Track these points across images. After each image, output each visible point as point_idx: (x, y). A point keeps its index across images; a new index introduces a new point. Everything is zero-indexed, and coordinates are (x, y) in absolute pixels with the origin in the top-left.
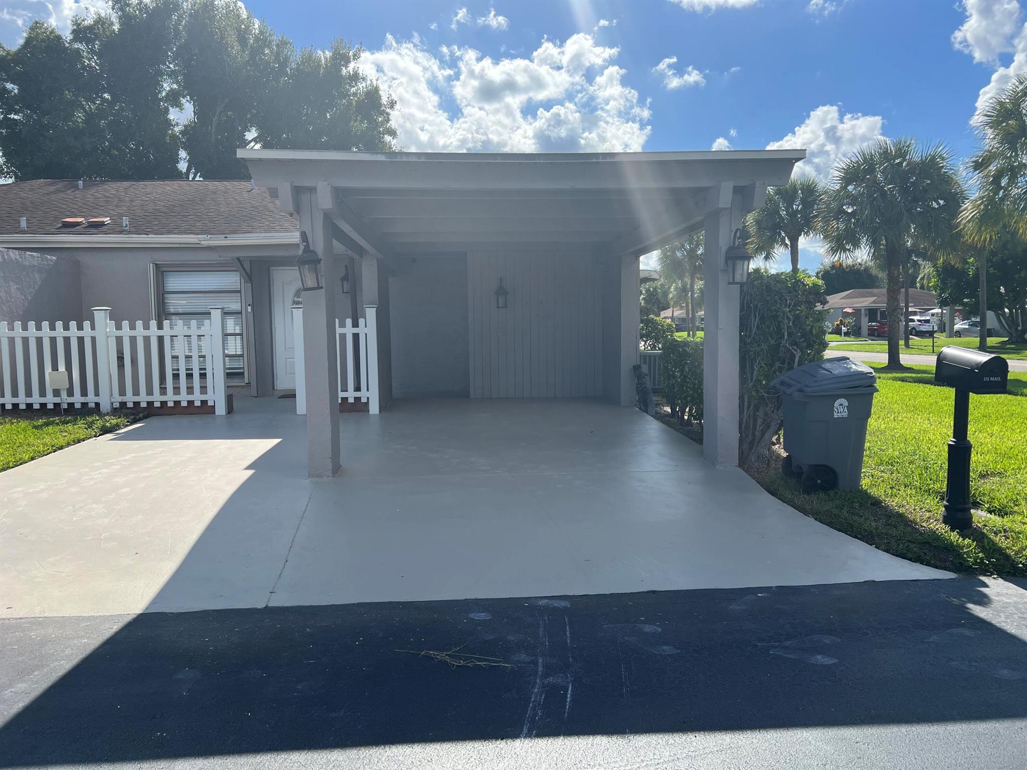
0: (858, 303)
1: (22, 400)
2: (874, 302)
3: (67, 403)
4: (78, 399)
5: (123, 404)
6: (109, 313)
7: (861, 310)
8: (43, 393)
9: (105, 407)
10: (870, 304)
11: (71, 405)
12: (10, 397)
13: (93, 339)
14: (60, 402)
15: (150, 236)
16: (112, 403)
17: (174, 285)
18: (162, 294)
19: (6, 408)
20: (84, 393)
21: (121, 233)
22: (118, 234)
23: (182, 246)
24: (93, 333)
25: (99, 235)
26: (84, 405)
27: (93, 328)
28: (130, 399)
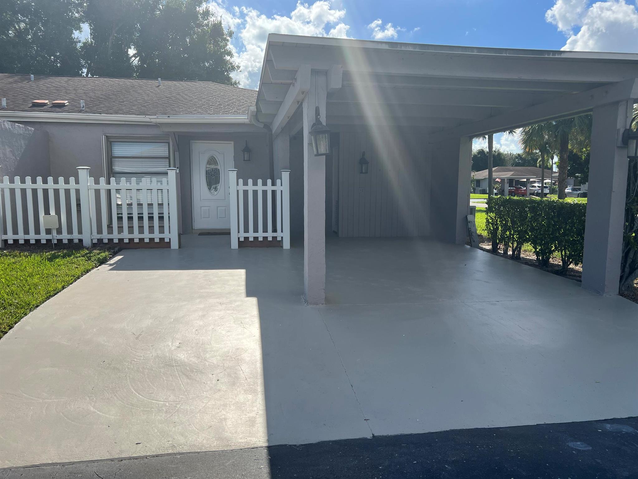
0: (503, 175)
1: (21, 237)
2: (512, 175)
3: (57, 239)
4: (65, 236)
5: (101, 241)
6: (89, 171)
7: (505, 179)
8: (37, 232)
9: (87, 242)
10: (510, 176)
11: (60, 241)
12: (12, 234)
13: (78, 191)
14: (52, 238)
15: (102, 115)
16: (92, 240)
17: (119, 152)
18: (111, 159)
19: (9, 243)
20: (70, 231)
21: (80, 111)
22: (78, 113)
23: (126, 123)
24: (77, 186)
25: (64, 113)
26: (70, 241)
27: (77, 182)
28: (105, 236)
